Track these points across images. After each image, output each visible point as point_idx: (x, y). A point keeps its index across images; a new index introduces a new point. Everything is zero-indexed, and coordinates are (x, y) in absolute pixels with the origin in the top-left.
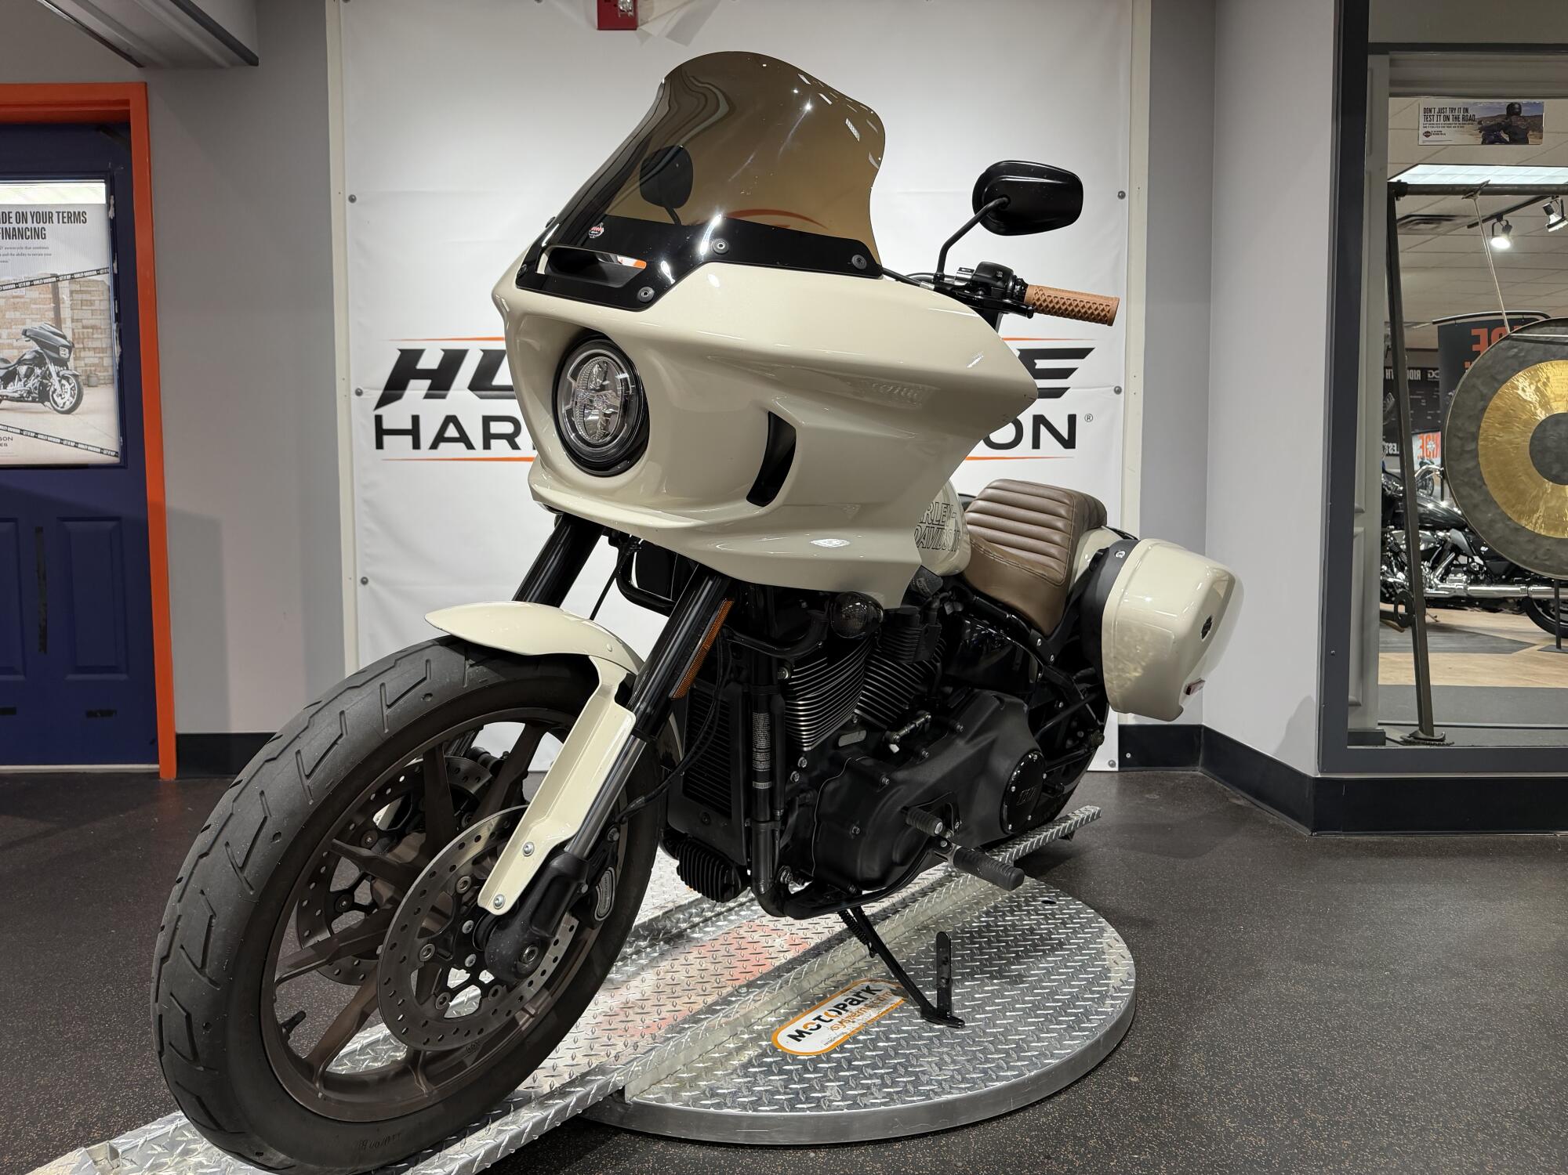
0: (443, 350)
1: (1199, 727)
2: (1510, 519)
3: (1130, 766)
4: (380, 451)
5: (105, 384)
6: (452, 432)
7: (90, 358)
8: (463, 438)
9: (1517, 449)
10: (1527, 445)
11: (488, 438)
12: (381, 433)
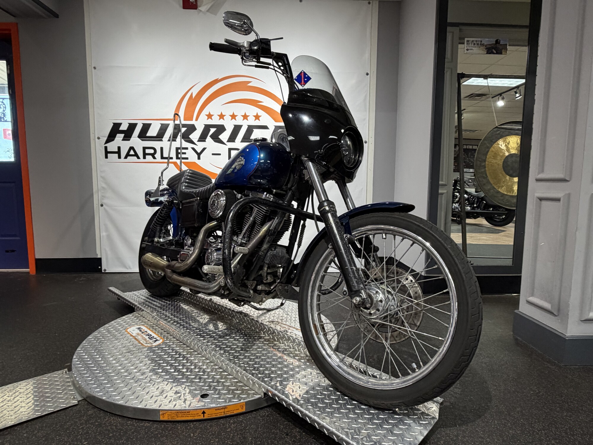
0: (129, 123)
2: (495, 189)
4: (107, 159)
6: (132, 152)
8: (136, 155)
9: (498, 165)
10: (502, 163)
11: (145, 155)
12: (107, 153)
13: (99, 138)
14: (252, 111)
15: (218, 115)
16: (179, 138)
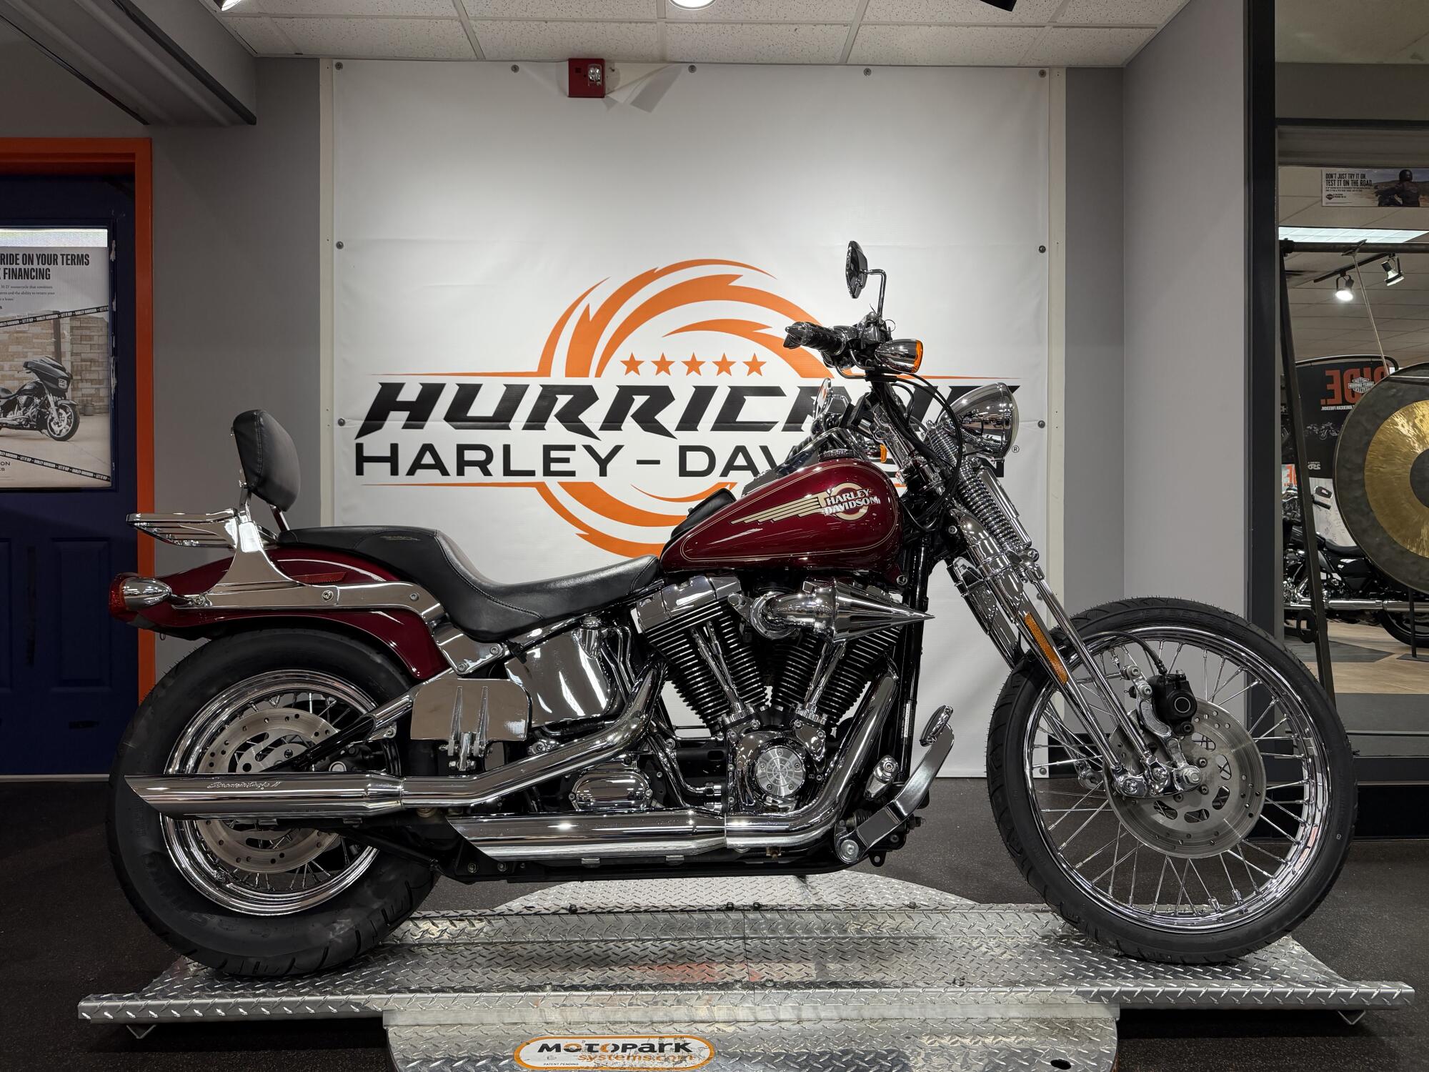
0: (421, 384)
4: (360, 477)
5: (100, 413)
6: (428, 459)
7: (87, 389)
8: (439, 466)
9: (1399, 478)
10: (1408, 474)
11: (462, 465)
12: (361, 459)
13: (341, 423)
14: (740, 349)
15: (655, 363)
16: (553, 423)
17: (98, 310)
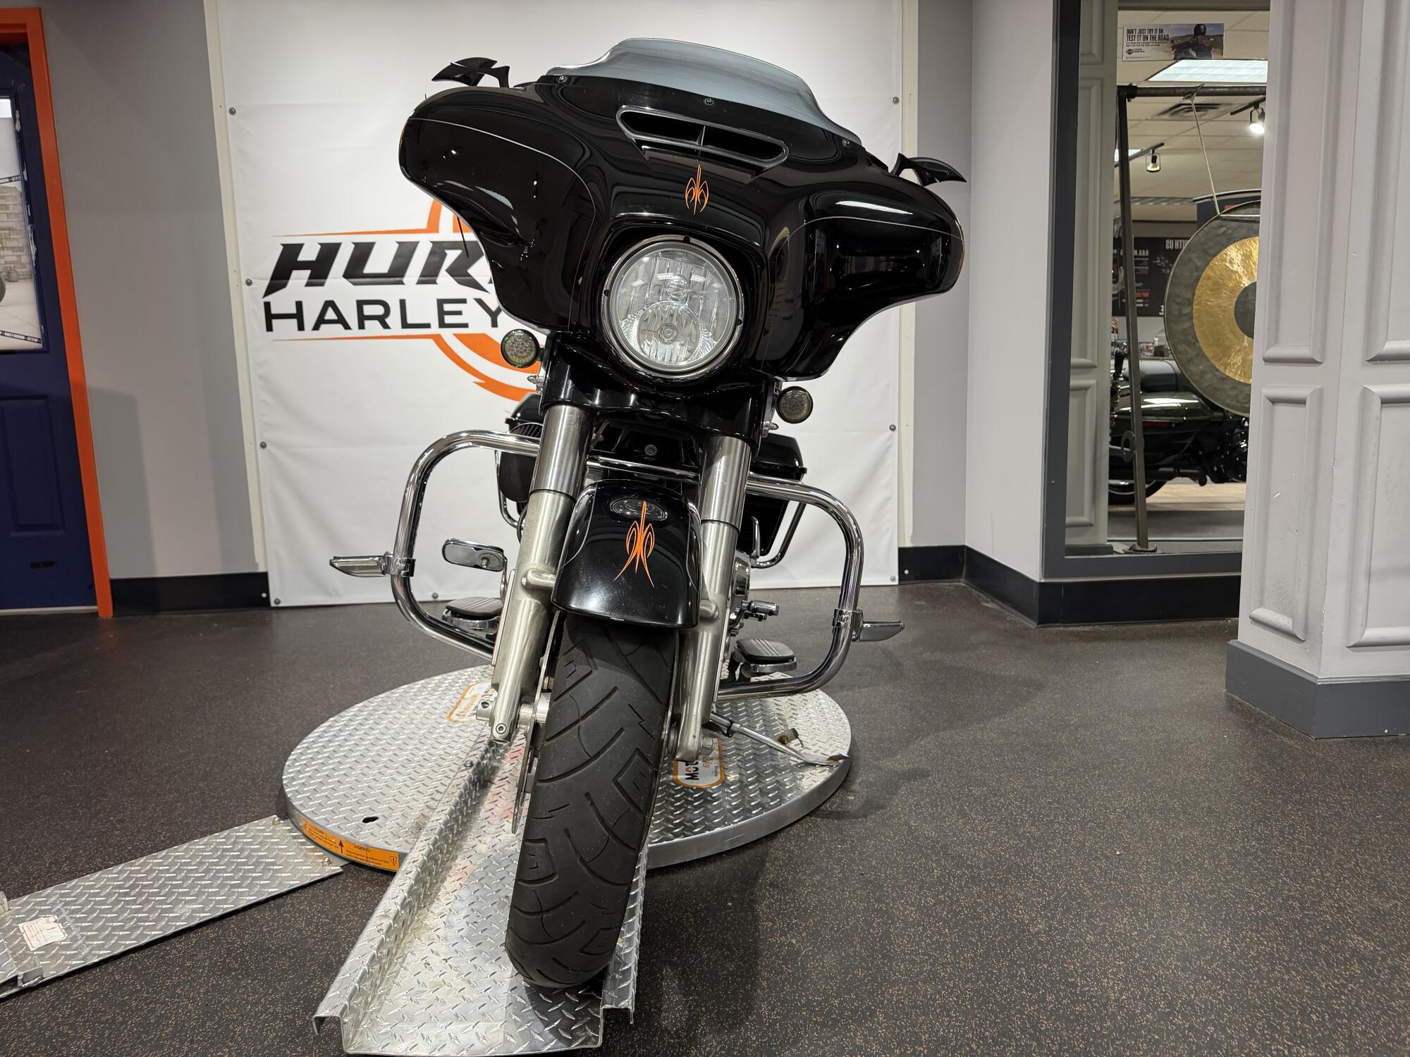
0: (319, 244)
1: (963, 547)
2: (1217, 370)
3: (907, 580)
4: (270, 333)
5: (24, 279)
6: (330, 314)
7: (9, 257)
8: (341, 320)
9: (1224, 311)
10: (1232, 308)
11: (362, 319)
12: (270, 317)
13: (249, 283)
16: (444, 277)
17: (10, 179)
